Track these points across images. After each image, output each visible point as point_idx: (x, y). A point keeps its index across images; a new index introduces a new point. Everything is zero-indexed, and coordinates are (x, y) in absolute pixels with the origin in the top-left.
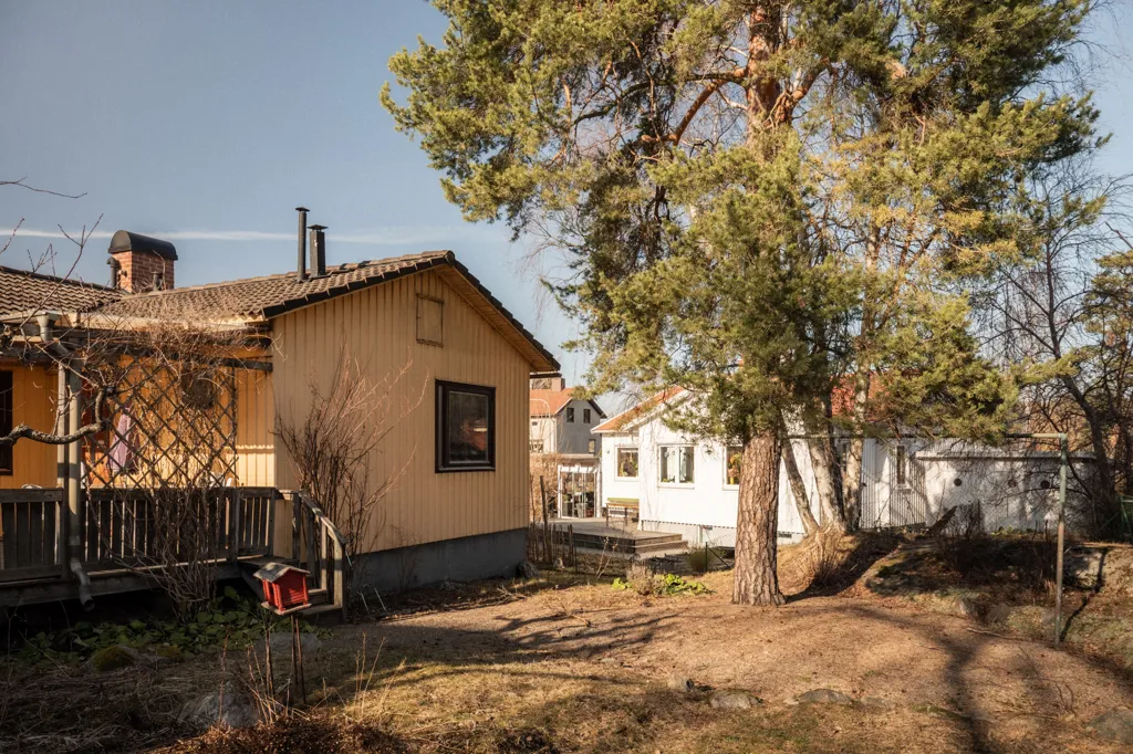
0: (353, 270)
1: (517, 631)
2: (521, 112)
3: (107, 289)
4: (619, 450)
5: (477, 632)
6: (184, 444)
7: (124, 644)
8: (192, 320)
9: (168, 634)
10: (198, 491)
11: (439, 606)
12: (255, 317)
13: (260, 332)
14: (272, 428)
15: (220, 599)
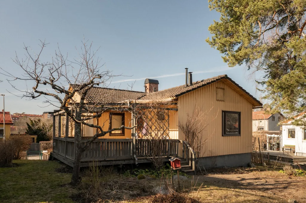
0: (199, 83)
1: (243, 181)
2: (243, 35)
3: (144, 93)
4: (289, 129)
5: (231, 181)
6: (157, 129)
7: (144, 174)
8: (160, 99)
9: (153, 173)
10: (160, 140)
11: (222, 173)
12: (173, 98)
13: (175, 101)
14: (178, 125)
15: (165, 166)
